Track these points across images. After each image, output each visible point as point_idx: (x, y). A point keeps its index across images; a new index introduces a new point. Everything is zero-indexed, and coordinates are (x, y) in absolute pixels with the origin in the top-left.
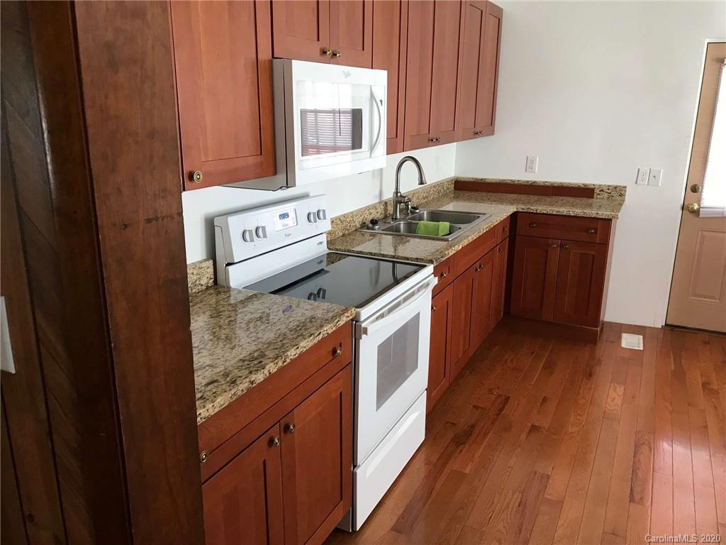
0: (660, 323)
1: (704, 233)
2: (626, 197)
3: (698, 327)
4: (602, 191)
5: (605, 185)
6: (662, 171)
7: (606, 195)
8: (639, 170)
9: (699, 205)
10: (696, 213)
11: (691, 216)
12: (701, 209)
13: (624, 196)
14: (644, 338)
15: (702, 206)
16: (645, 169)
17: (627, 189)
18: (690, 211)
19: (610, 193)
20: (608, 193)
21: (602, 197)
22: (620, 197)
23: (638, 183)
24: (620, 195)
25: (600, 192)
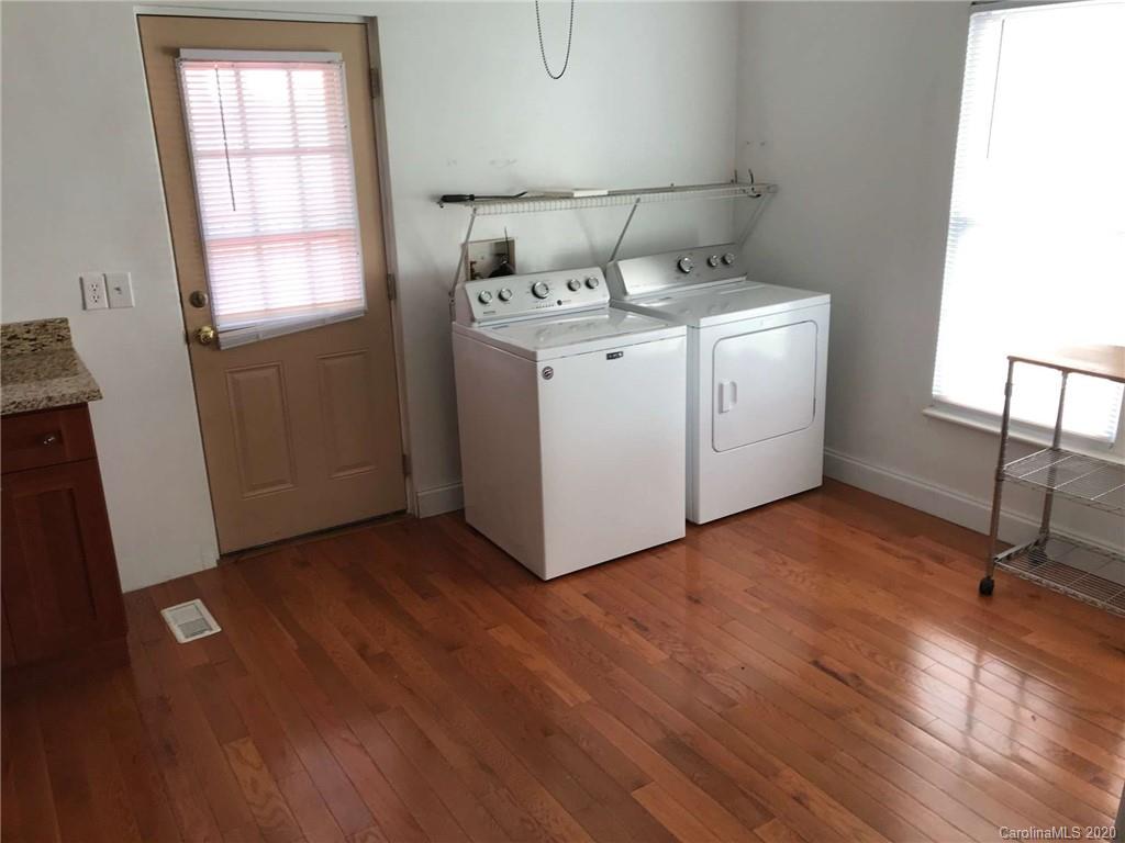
0: (211, 560)
1: (236, 376)
2: (73, 340)
3: (276, 538)
4: (15, 337)
5: (18, 325)
6: (129, 275)
7: (27, 344)
8: (81, 280)
9: (214, 328)
10: (214, 343)
11: (206, 351)
12: (220, 336)
13: (69, 338)
14: (204, 601)
15: (219, 328)
16: (93, 277)
17: (71, 324)
18: (203, 342)
19: (35, 340)
20: (31, 340)
21: (18, 351)
22: (59, 343)
23: (89, 307)
24: (58, 340)
25: (10, 343)
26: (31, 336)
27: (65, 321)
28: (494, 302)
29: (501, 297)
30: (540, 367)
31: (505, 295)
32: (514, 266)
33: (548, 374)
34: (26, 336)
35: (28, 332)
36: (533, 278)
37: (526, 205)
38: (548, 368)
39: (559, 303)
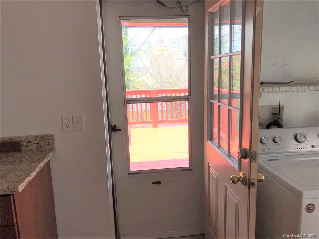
2: (55, 145)
4: (30, 142)
5: (32, 136)
6: (84, 116)
7: (34, 145)
8: (62, 117)
16: (67, 116)
17: (55, 138)
19: (38, 144)
20: (36, 144)
21: (31, 148)
22: (48, 146)
23: (63, 130)
24: (48, 145)
25: (27, 144)
26: (37, 142)
27: (52, 136)
28: (269, 143)
29: (274, 140)
30: (305, 203)
31: (276, 140)
32: (282, 121)
33: (310, 208)
34: (35, 142)
35: (36, 140)
36: (296, 131)
37: (296, 88)
38: (311, 204)
39: (313, 146)
